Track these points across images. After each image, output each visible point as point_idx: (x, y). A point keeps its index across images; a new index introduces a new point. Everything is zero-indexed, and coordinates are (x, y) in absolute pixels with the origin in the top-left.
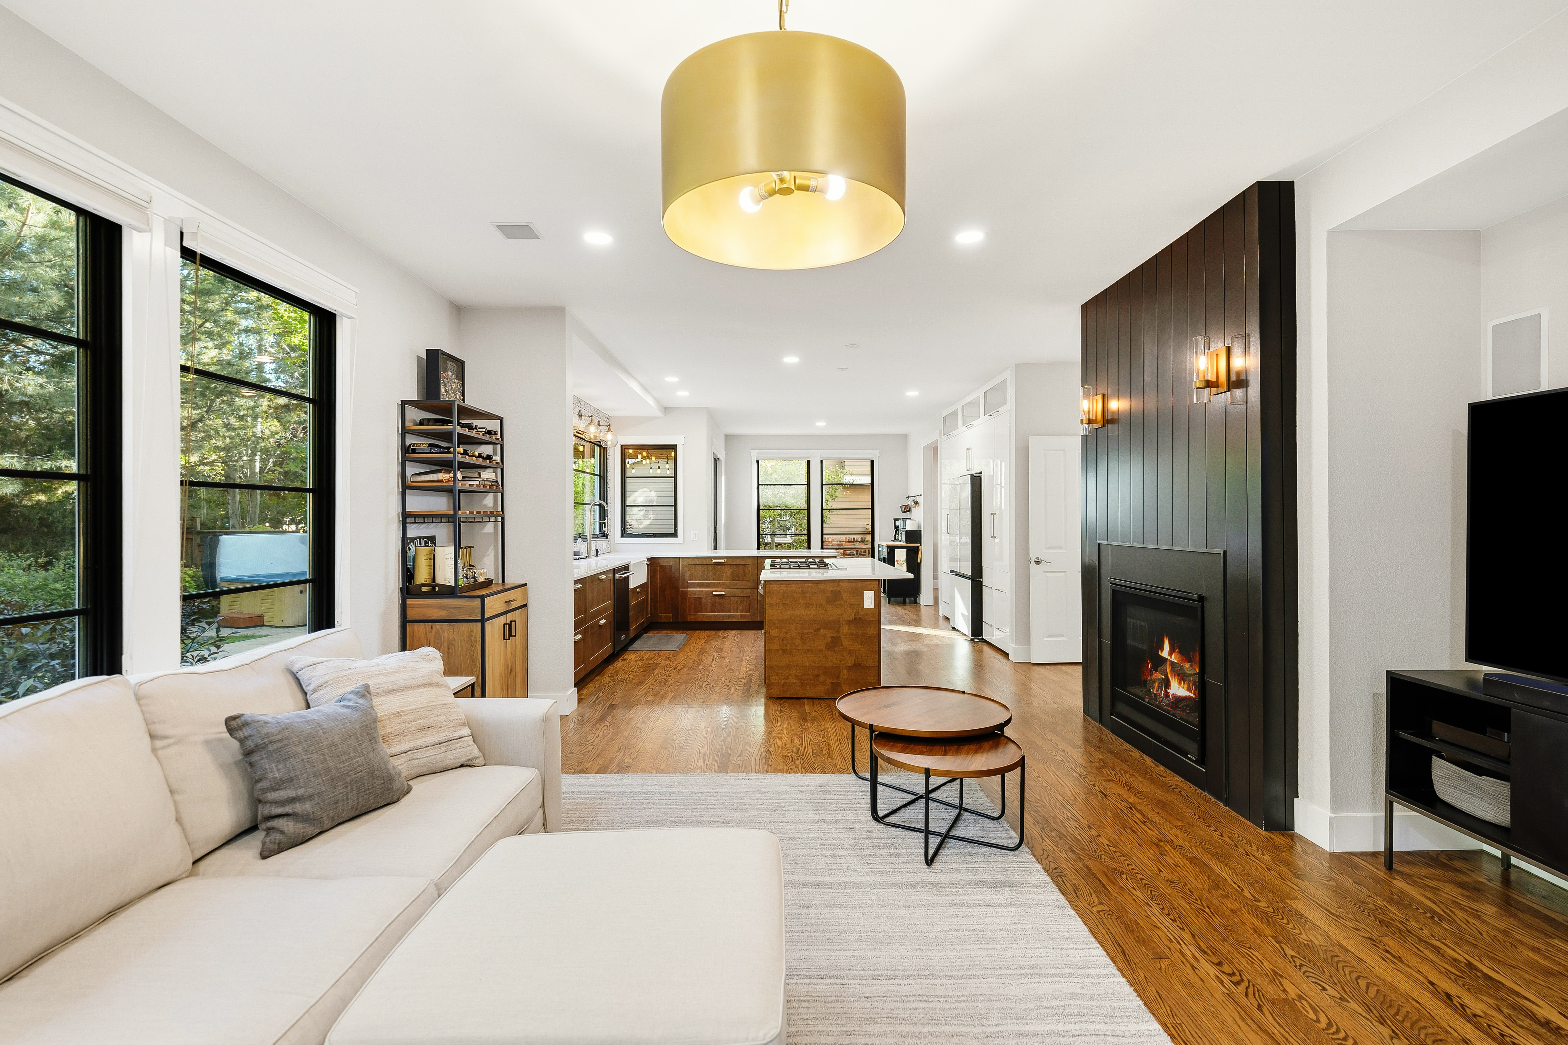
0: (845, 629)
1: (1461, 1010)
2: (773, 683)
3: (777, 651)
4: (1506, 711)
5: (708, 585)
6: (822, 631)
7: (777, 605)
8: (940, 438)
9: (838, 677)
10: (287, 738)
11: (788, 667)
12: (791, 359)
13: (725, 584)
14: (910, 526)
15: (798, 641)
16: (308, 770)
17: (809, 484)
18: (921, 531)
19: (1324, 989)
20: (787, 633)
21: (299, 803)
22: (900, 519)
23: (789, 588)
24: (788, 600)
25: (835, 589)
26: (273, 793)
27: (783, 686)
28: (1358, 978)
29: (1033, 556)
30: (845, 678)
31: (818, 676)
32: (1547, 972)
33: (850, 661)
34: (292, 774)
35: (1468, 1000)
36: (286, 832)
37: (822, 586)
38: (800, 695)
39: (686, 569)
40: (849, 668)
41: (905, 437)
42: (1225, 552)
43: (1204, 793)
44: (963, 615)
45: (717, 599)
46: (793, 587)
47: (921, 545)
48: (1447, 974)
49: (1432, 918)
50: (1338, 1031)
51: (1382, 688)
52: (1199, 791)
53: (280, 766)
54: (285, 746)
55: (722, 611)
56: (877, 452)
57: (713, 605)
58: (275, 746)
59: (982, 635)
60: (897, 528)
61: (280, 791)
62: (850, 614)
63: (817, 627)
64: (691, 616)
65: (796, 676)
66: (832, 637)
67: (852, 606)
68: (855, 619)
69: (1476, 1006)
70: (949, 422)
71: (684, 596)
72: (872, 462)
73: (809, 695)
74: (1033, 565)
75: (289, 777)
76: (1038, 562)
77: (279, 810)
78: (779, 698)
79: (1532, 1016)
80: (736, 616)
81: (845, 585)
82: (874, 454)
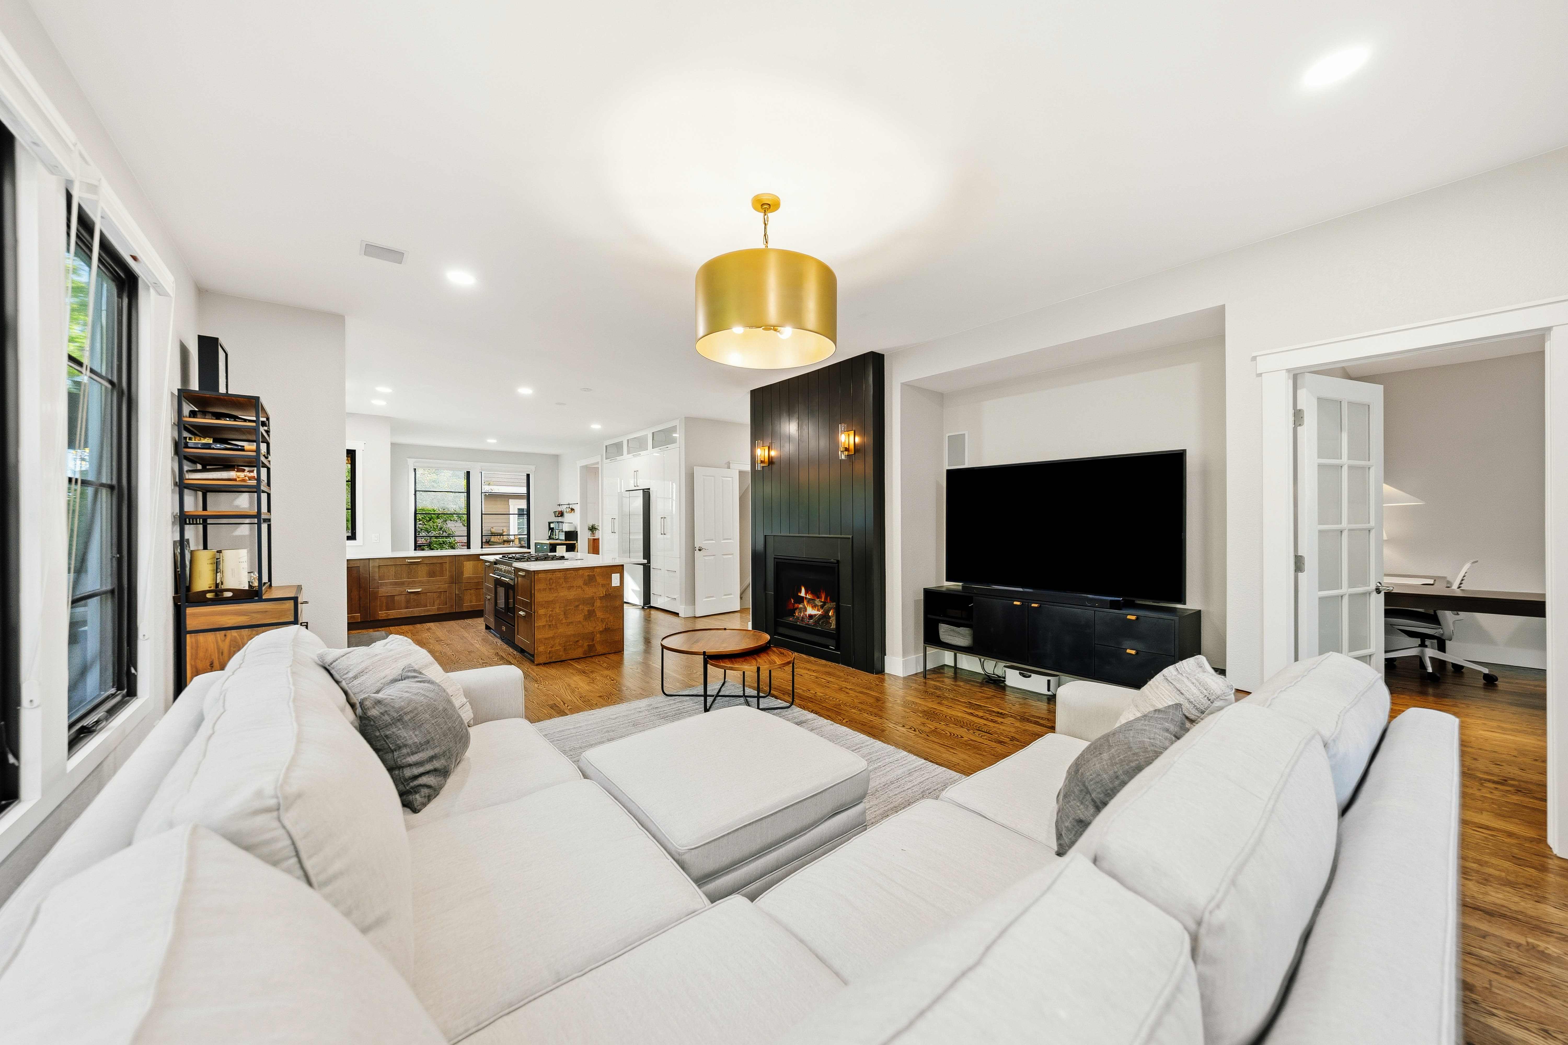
0: (598, 603)
1: (977, 716)
2: (541, 652)
3: (544, 626)
4: (972, 597)
5: (403, 583)
6: (581, 606)
7: (545, 590)
8: (602, 460)
9: (593, 640)
10: (416, 708)
11: (553, 638)
12: (525, 391)
13: (420, 582)
14: (566, 528)
15: (562, 617)
16: (439, 731)
17: (468, 492)
18: (577, 532)
19: (940, 723)
20: (552, 611)
21: (436, 761)
22: (555, 522)
23: (554, 576)
24: (554, 585)
25: (590, 573)
26: (412, 757)
27: (549, 653)
28: (946, 716)
29: (697, 546)
30: (598, 640)
31: (578, 641)
32: (988, 698)
33: (601, 627)
34: (429, 737)
35: (977, 713)
36: (433, 785)
37: (581, 572)
38: (563, 658)
39: (377, 570)
40: (601, 632)
41: (556, 458)
42: (852, 537)
43: (840, 665)
44: (633, 591)
45: (412, 596)
46: (558, 574)
47: (577, 542)
48: (966, 707)
49: (949, 691)
50: (954, 735)
51: (921, 597)
52: (837, 664)
53: (417, 733)
54: (417, 714)
55: (418, 606)
56: (533, 468)
57: (408, 601)
58: (409, 717)
59: (650, 604)
60: (551, 529)
61: (418, 754)
62: (602, 592)
63: (577, 604)
64: (382, 614)
65: (560, 644)
66: (589, 611)
67: (603, 586)
68: (606, 594)
69: (981, 714)
70: (614, 450)
71: (375, 596)
72: (528, 476)
73: (570, 657)
74: (697, 552)
75: (426, 740)
76: (700, 550)
77: (421, 770)
78: (545, 664)
79: (994, 712)
80: (433, 610)
81: (598, 570)
82: (530, 469)
